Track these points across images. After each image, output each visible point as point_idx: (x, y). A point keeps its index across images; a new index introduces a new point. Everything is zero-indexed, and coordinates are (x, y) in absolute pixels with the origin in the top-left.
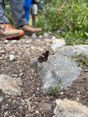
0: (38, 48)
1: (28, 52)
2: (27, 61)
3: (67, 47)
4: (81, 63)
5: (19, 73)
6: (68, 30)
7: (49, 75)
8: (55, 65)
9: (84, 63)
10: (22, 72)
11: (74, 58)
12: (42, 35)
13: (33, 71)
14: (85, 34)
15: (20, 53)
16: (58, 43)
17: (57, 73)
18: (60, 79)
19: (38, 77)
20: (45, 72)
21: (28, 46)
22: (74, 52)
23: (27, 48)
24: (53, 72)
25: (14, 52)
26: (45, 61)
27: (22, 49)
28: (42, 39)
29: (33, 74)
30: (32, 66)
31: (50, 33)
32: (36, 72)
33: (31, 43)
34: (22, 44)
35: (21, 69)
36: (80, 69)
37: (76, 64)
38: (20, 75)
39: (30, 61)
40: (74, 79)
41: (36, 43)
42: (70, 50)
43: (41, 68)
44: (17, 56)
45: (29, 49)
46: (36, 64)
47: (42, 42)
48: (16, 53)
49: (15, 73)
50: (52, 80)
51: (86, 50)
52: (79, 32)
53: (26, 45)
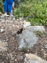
0: (17, 26)
1: (11, 28)
2: (10, 33)
3: (31, 27)
4: (38, 35)
5: (6, 39)
6: (32, 17)
7: (22, 41)
8: (25, 36)
9: (39, 35)
10: (7, 39)
11: (35, 33)
12: (18, 19)
13: (14, 38)
14: (41, 21)
15: (6, 28)
16: (27, 24)
17: (27, 40)
18: (28, 43)
19: (16, 42)
20: (20, 39)
21: (11, 24)
22: (35, 29)
23: (10, 25)
24: (24, 40)
25: (3, 27)
26: (21, 34)
27: (8, 26)
28: (19, 21)
29: (13, 40)
30: (13, 36)
31: (23, 18)
32: (15, 39)
33: (13, 23)
34: (7, 23)
35: (7, 37)
36: (38, 38)
37: (35, 36)
38: (7, 40)
39: (12, 33)
40: (34, 43)
41: (15, 23)
42: (33, 28)
43: (18, 37)
44: (5, 30)
45: (11, 26)
46: (15, 35)
47: (19, 23)
48: (4, 28)
49: (4, 39)
50: (24, 44)
51: (41, 29)
52: (38, 19)
53: (10, 24)
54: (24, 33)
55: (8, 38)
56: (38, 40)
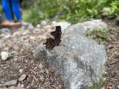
0: (40, 37)
1: (27, 44)
2: (28, 55)
5: (20, 76)
8: (73, 47)
9: (103, 38)
10: (24, 73)
11: (89, 36)
12: (40, 23)
13: (41, 66)
15: (16, 48)
17: (83, 59)
18: (90, 67)
19: (53, 73)
21: (26, 37)
23: (24, 39)
24: (76, 59)
25: (7, 48)
27: (18, 42)
29: (42, 71)
30: (37, 60)
31: (48, 20)
32: (47, 66)
34: (18, 38)
35: (21, 68)
38: (21, 79)
39: (32, 54)
41: (35, 32)
42: (80, 28)
43: (54, 58)
44: (12, 52)
45: (27, 40)
47: (42, 30)
48: (11, 49)
53: (22, 38)
54: (67, 41)
55: (25, 71)
56: (107, 50)
